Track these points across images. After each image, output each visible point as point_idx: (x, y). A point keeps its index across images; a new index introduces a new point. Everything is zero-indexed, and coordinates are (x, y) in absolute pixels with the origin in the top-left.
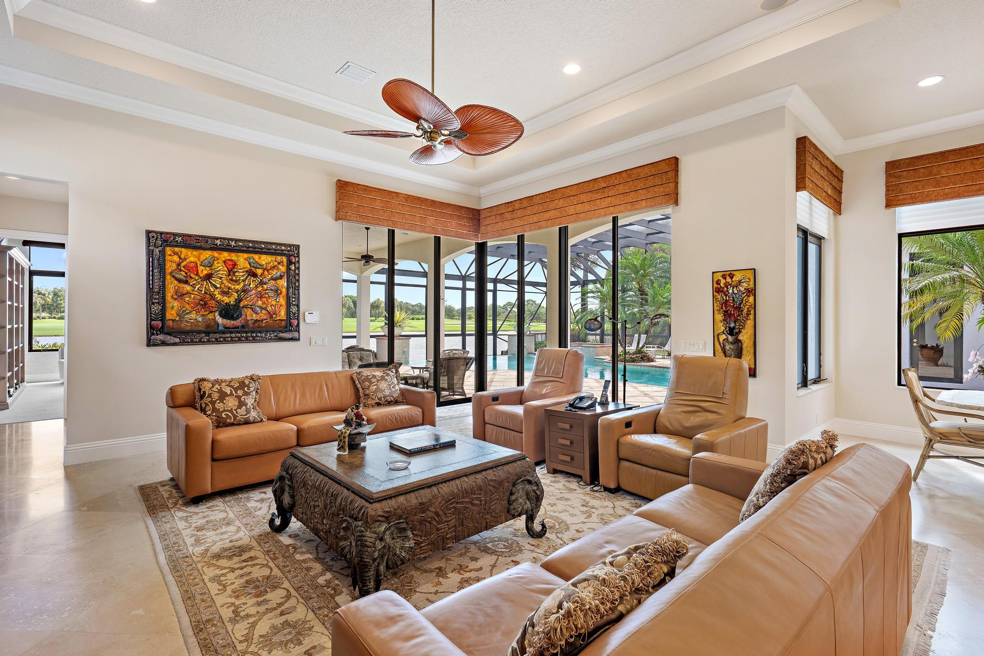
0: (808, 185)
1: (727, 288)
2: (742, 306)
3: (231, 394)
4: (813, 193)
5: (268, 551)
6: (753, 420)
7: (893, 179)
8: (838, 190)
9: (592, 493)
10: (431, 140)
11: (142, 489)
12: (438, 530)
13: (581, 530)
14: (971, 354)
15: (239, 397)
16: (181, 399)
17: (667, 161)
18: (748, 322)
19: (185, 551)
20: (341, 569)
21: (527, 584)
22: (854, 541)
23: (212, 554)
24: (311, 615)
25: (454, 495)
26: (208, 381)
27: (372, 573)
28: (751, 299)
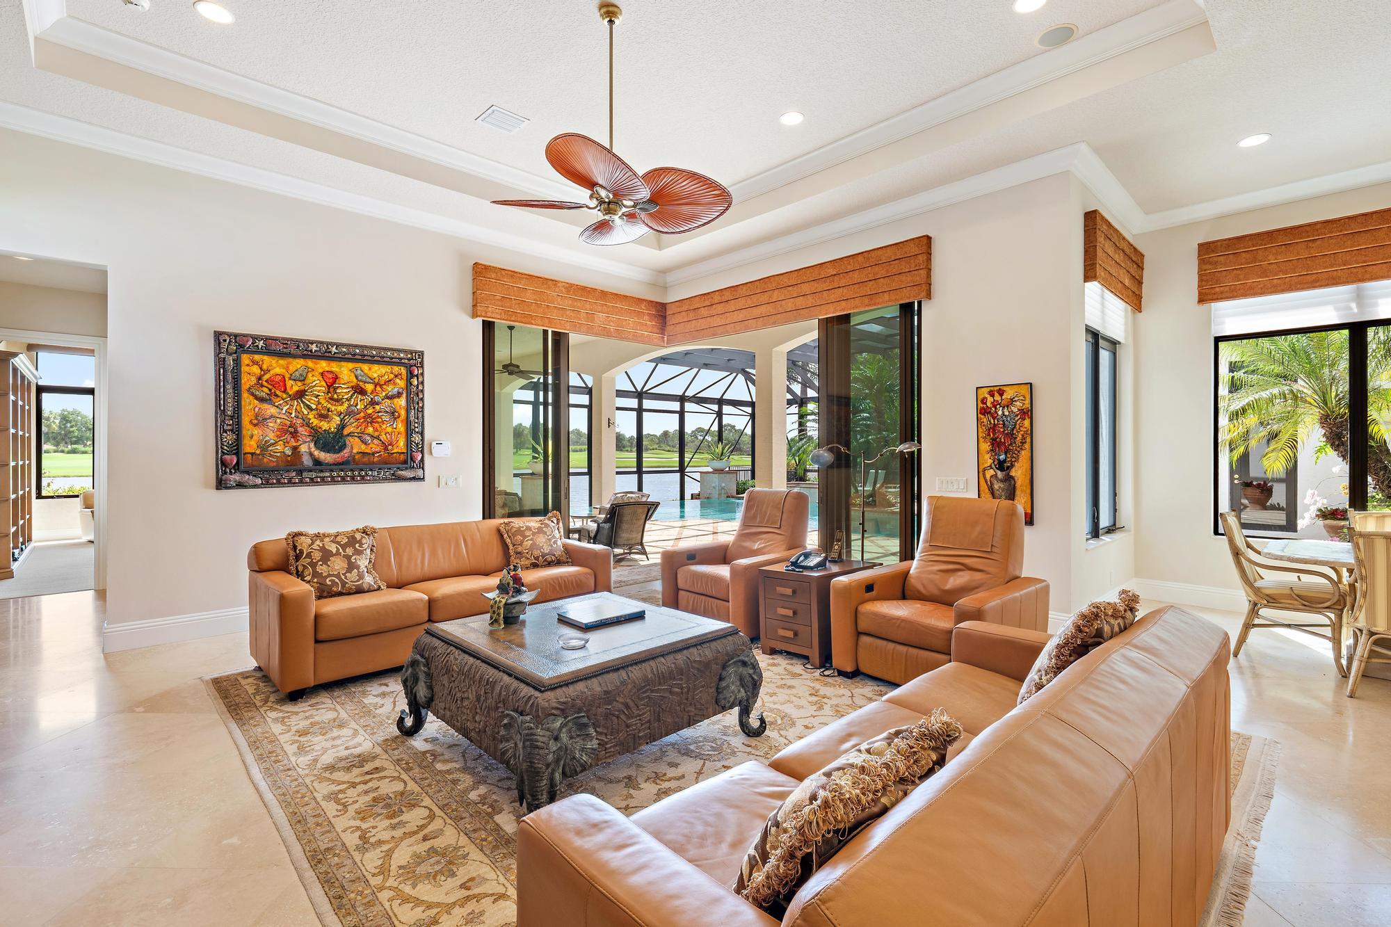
0: (1100, 274)
1: (996, 409)
2: (1014, 432)
3: (338, 553)
4: (1107, 285)
5: (398, 760)
6: (1030, 581)
7: (1207, 267)
8: (1137, 279)
9: (822, 678)
10: (609, 213)
11: (217, 682)
12: (628, 726)
13: (810, 725)
14: (1307, 494)
15: (348, 557)
16: (269, 560)
17: (917, 241)
18: (1023, 453)
19: (286, 762)
20: (498, 781)
21: (754, 786)
22: (1161, 721)
23: (323, 765)
24: (463, 840)
25: (647, 681)
26: (305, 535)
27: (545, 782)
28: (1027, 423)
